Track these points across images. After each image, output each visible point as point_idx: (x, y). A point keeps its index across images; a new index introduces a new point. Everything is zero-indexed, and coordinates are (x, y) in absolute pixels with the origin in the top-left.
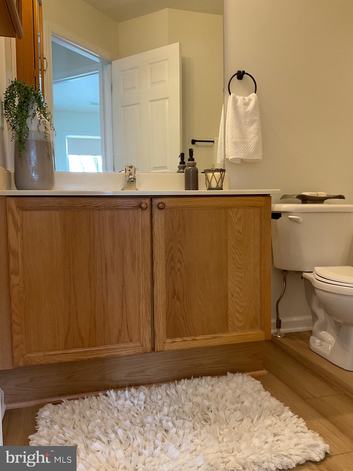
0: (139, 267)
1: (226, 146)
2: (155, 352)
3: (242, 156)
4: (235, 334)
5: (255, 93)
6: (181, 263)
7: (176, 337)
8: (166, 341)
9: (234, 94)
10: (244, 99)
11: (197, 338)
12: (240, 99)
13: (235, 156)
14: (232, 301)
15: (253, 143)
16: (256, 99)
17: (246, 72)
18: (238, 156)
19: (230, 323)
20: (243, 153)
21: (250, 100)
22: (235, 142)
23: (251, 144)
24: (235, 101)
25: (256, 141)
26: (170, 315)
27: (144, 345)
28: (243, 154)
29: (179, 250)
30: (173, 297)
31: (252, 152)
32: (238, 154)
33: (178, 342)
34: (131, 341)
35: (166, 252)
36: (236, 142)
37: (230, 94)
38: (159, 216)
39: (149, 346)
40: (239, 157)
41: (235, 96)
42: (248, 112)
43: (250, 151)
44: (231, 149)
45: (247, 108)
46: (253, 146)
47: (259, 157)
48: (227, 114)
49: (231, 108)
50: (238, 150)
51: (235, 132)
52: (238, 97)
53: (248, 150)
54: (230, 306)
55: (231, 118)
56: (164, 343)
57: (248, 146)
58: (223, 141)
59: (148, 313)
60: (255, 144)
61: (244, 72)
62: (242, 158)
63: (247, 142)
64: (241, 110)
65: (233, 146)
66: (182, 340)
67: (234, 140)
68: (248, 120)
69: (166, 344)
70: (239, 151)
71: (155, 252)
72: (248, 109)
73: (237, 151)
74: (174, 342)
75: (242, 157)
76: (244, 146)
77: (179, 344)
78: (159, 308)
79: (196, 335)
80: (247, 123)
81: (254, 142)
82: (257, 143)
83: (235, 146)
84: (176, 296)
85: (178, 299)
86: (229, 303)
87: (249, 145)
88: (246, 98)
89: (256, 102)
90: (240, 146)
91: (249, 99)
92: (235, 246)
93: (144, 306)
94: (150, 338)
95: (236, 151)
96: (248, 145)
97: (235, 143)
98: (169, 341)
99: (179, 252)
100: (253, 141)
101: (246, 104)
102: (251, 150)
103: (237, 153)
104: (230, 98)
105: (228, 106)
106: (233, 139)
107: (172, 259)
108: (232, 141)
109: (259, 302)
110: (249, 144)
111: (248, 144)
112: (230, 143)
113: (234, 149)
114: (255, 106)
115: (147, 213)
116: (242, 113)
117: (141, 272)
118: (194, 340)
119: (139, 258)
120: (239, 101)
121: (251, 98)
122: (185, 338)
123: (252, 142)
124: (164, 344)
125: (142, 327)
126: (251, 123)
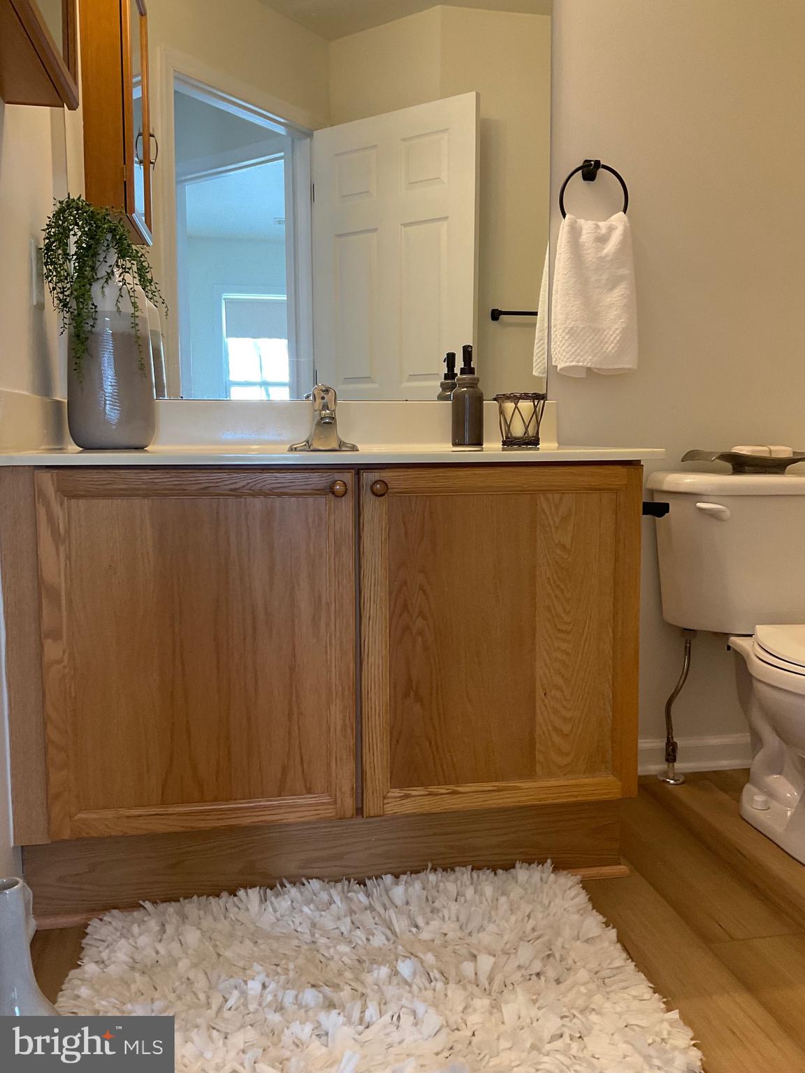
0: (328, 625)
1: (553, 336)
2: (365, 816)
3: (587, 361)
4: (553, 782)
5: (625, 211)
6: (424, 618)
7: (411, 784)
8: (389, 794)
9: (572, 217)
10: (597, 227)
11: (460, 789)
12: (587, 226)
13: (572, 362)
14: (545, 705)
15: (614, 332)
16: (625, 226)
17: (602, 163)
18: (578, 362)
19: (539, 757)
20: (590, 355)
21: (611, 229)
22: (572, 328)
23: (611, 333)
24: (575, 232)
25: (624, 325)
26: (398, 736)
27: (339, 801)
28: (590, 358)
29: (421, 588)
30: (406, 695)
31: (613, 351)
32: (579, 357)
33: (414, 796)
34: (309, 791)
35: (390, 593)
36: (575, 329)
37: (564, 215)
38: (373, 510)
39: (349, 803)
40: (580, 364)
41: (576, 222)
42: (607, 255)
43: (608, 350)
44: (564, 345)
45: (603, 249)
46: (615, 338)
47: (628, 362)
48: (556, 262)
49: (564, 248)
50: (578, 348)
51: (572, 307)
52: (581, 222)
53: (602, 349)
54: (539, 719)
55: (566, 273)
56: (385, 798)
57: (604, 339)
58: (546, 325)
59: (349, 731)
60: (621, 332)
61: (598, 163)
62: (589, 365)
63: (600, 330)
64: (590, 254)
65: (567, 337)
66: (427, 793)
67: (569, 325)
68: (605, 277)
69: (390, 800)
70: (581, 351)
71: (366, 593)
72: (605, 251)
73: (576, 350)
74: (407, 796)
75: (588, 363)
76: (593, 338)
77: (417, 801)
78: (373, 717)
79: (457, 783)
80: (603, 282)
81: (617, 329)
82: (625, 331)
83: (573, 338)
84: (412, 694)
85: (419, 699)
86: (538, 711)
87: (606, 336)
88: (601, 224)
89: (625, 235)
90: (584, 338)
91: (609, 228)
92: (555, 582)
93: (338, 715)
94: (353, 787)
95: (573, 350)
96: (603, 336)
97: (572, 331)
98: (396, 793)
99: (421, 592)
100: (616, 326)
101: (602, 240)
102: (610, 348)
103: (576, 356)
104: (565, 223)
105: (559, 244)
106: (568, 322)
107: (405, 607)
108: (565, 326)
109: (609, 708)
110: (605, 333)
111: (602, 333)
112: (561, 331)
113: (570, 344)
114: (623, 242)
115: (347, 505)
116: (591, 261)
117: (333, 637)
118: (454, 793)
119: (328, 605)
120: (584, 232)
121: (613, 223)
122: (433, 789)
123: (613, 328)
124: (386, 801)
125: (334, 761)
126: (613, 284)
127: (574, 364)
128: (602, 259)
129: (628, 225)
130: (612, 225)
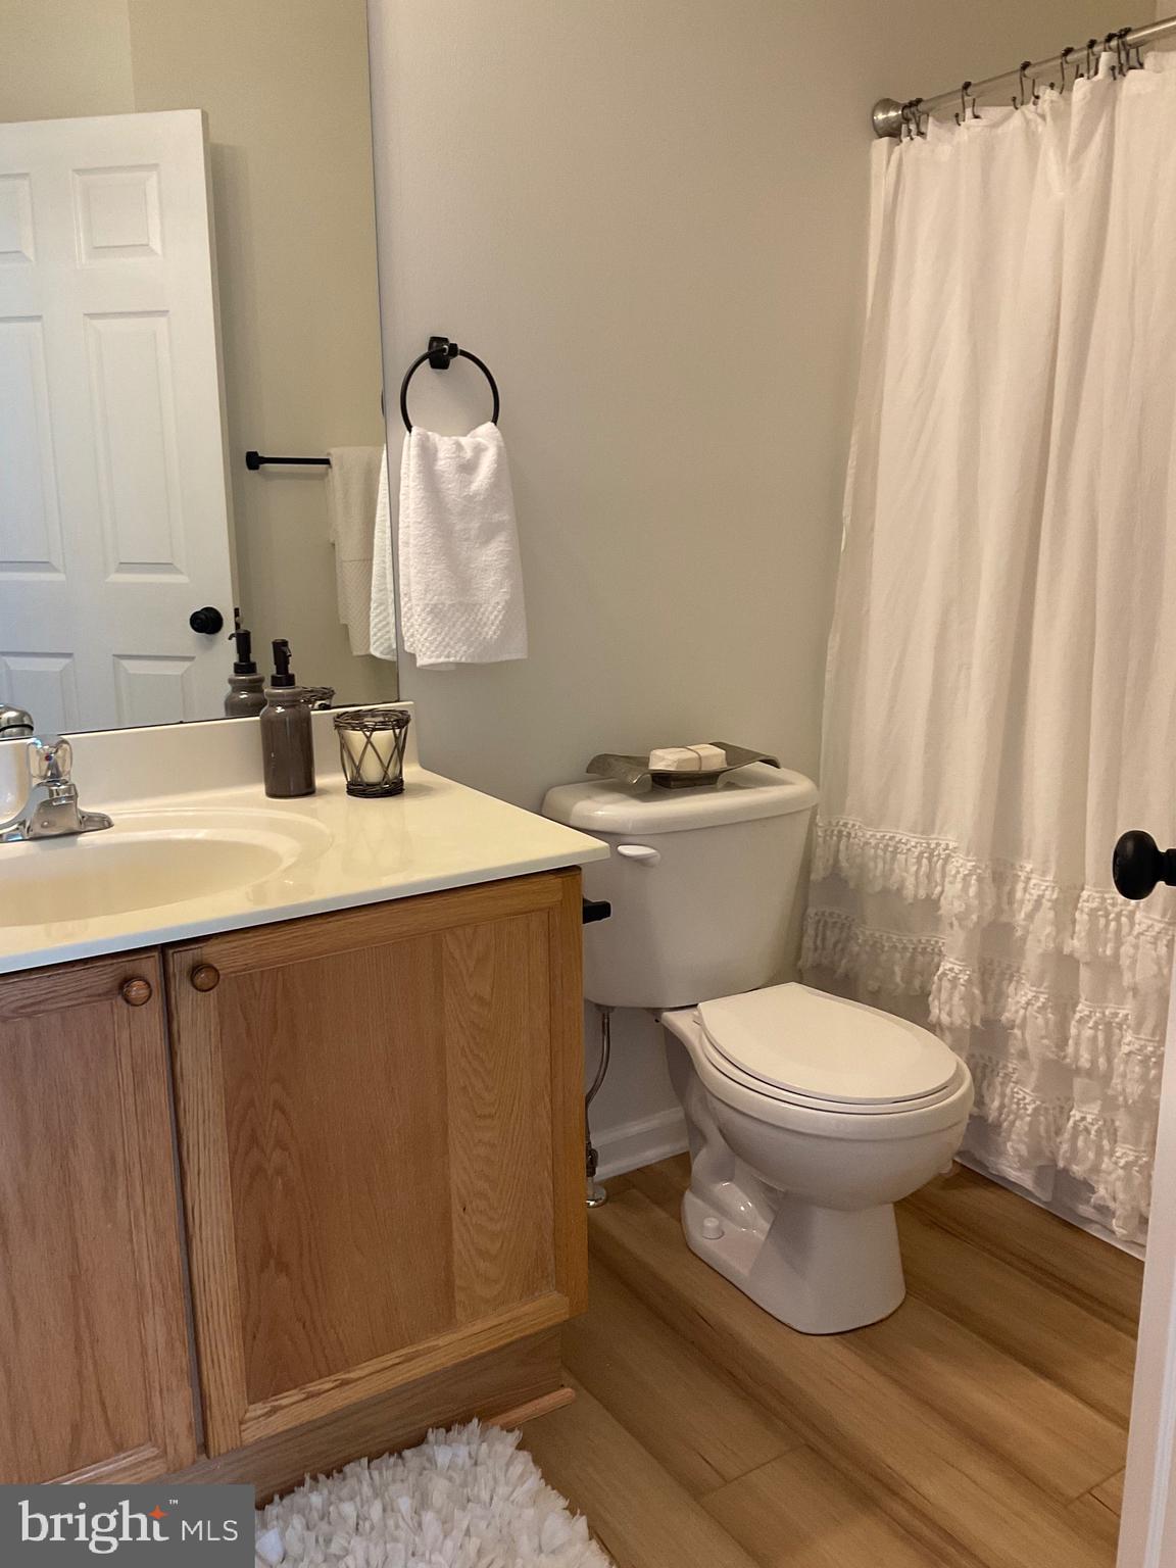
0: (129, 1197)
1: (404, 610)
2: (212, 1454)
3: (460, 654)
4: (479, 1326)
5: (495, 421)
6: (285, 1148)
7: (278, 1391)
8: (248, 1415)
9: (421, 430)
10: (459, 447)
11: (352, 1375)
12: (444, 445)
13: (439, 656)
14: (465, 1225)
15: (494, 607)
16: (499, 448)
17: (460, 348)
18: (448, 657)
19: (459, 1296)
20: (464, 644)
21: (479, 450)
22: (435, 605)
23: (490, 608)
24: (427, 454)
25: (507, 597)
26: (255, 1328)
27: (170, 1450)
28: (464, 648)
29: (279, 1106)
30: (263, 1267)
31: (496, 637)
32: (448, 649)
33: (286, 1406)
34: (120, 1448)
35: (229, 1123)
36: (440, 606)
37: (409, 428)
38: (196, 1011)
39: (187, 1446)
40: (452, 659)
41: (428, 437)
42: (476, 494)
43: (489, 637)
44: (425, 630)
45: (471, 482)
46: (496, 617)
47: (516, 651)
48: (402, 497)
49: (414, 481)
50: (446, 635)
51: (434, 573)
52: (435, 437)
53: (480, 634)
54: (458, 1245)
55: (419, 520)
56: (241, 1423)
57: (481, 619)
58: (390, 586)
59: (178, 1344)
60: (503, 608)
61: (453, 347)
62: (463, 660)
63: (475, 605)
64: (451, 488)
65: (429, 619)
66: (303, 1396)
67: (430, 600)
68: (475, 525)
69: (249, 1424)
70: (451, 639)
71: (190, 1137)
72: (474, 487)
73: (443, 639)
74: (274, 1410)
75: (461, 658)
76: (467, 619)
77: (294, 1409)
78: (216, 1317)
79: (347, 1366)
80: (473, 532)
81: (498, 603)
82: (509, 606)
83: (437, 621)
84: (272, 1262)
85: (283, 1267)
86: (456, 1236)
87: (483, 614)
88: (465, 441)
89: (499, 461)
90: (454, 620)
91: (475, 448)
92: (471, 1051)
93: (159, 1329)
94: (190, 1424)
95: (439, 639)
96: (480, 616)
97: (437, 610)
98: (259, 1409)
99: (277, 1112)
100: (497, 599)
101: (468, 468)
102: (491, 632)
103: (445, 647)
104: (410, 442)
105: (403, 471)
106: (429, 596)
107: (254, 1140)
108: (426, 602)
109: (549, 1204)
110: (482, 610)
111: (479, 610)
112: (419, 609)
113: (434, 630)
114: (497, 474)
115: (150, 1018)
116: (454, 500)
117: (142, 1215)
118: (345, 1383)
119: (128, 1170)
120: (441, 455)
121: (479, 439)
122: (313, 1387)
123: (493, 602)
124: (243, 1427)
125: (158, 1393)
126: (488, 534)
127: (442, 660)
128: (470, 498)
129: (502, 444)
130: (479, 444)
